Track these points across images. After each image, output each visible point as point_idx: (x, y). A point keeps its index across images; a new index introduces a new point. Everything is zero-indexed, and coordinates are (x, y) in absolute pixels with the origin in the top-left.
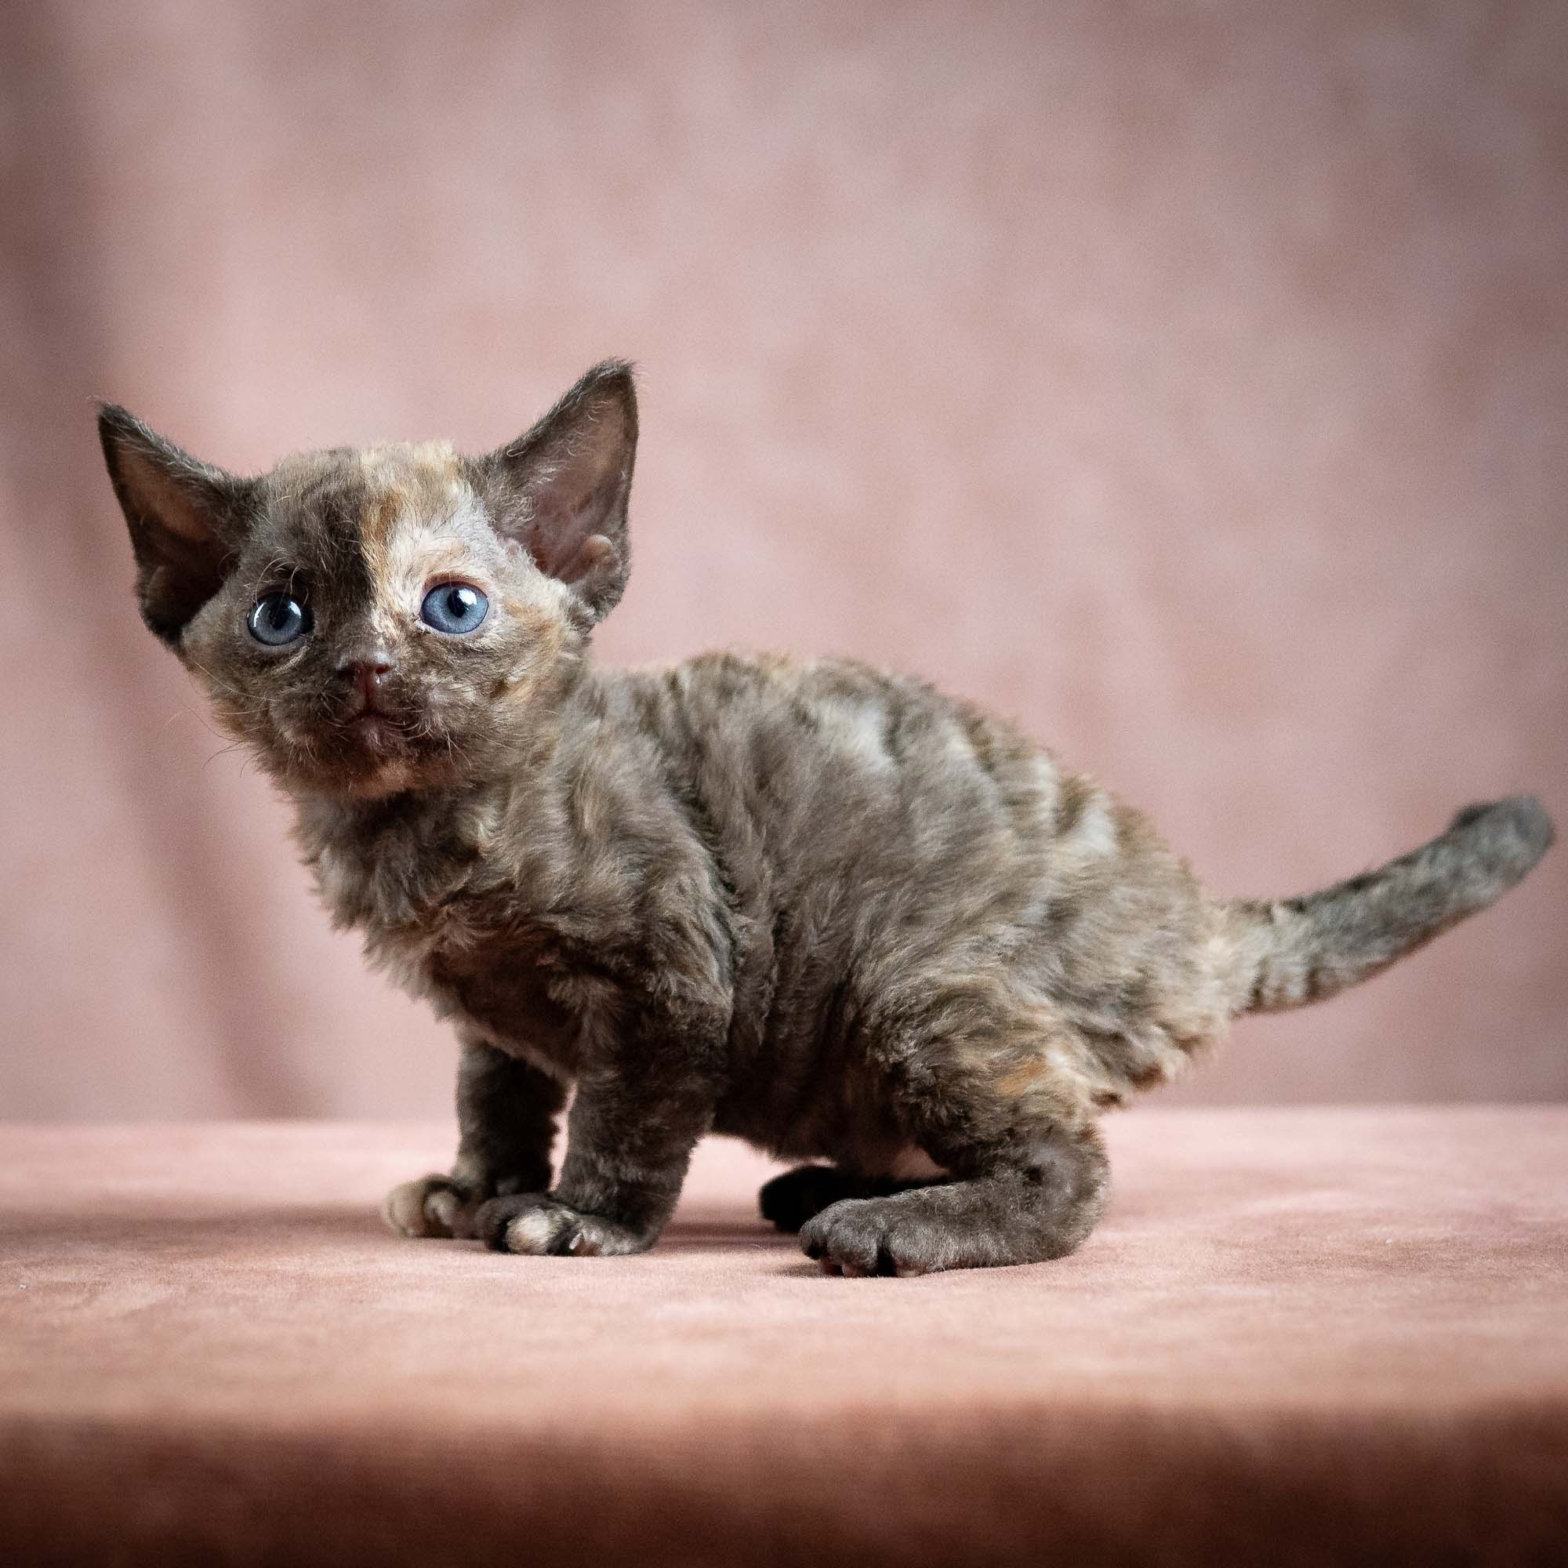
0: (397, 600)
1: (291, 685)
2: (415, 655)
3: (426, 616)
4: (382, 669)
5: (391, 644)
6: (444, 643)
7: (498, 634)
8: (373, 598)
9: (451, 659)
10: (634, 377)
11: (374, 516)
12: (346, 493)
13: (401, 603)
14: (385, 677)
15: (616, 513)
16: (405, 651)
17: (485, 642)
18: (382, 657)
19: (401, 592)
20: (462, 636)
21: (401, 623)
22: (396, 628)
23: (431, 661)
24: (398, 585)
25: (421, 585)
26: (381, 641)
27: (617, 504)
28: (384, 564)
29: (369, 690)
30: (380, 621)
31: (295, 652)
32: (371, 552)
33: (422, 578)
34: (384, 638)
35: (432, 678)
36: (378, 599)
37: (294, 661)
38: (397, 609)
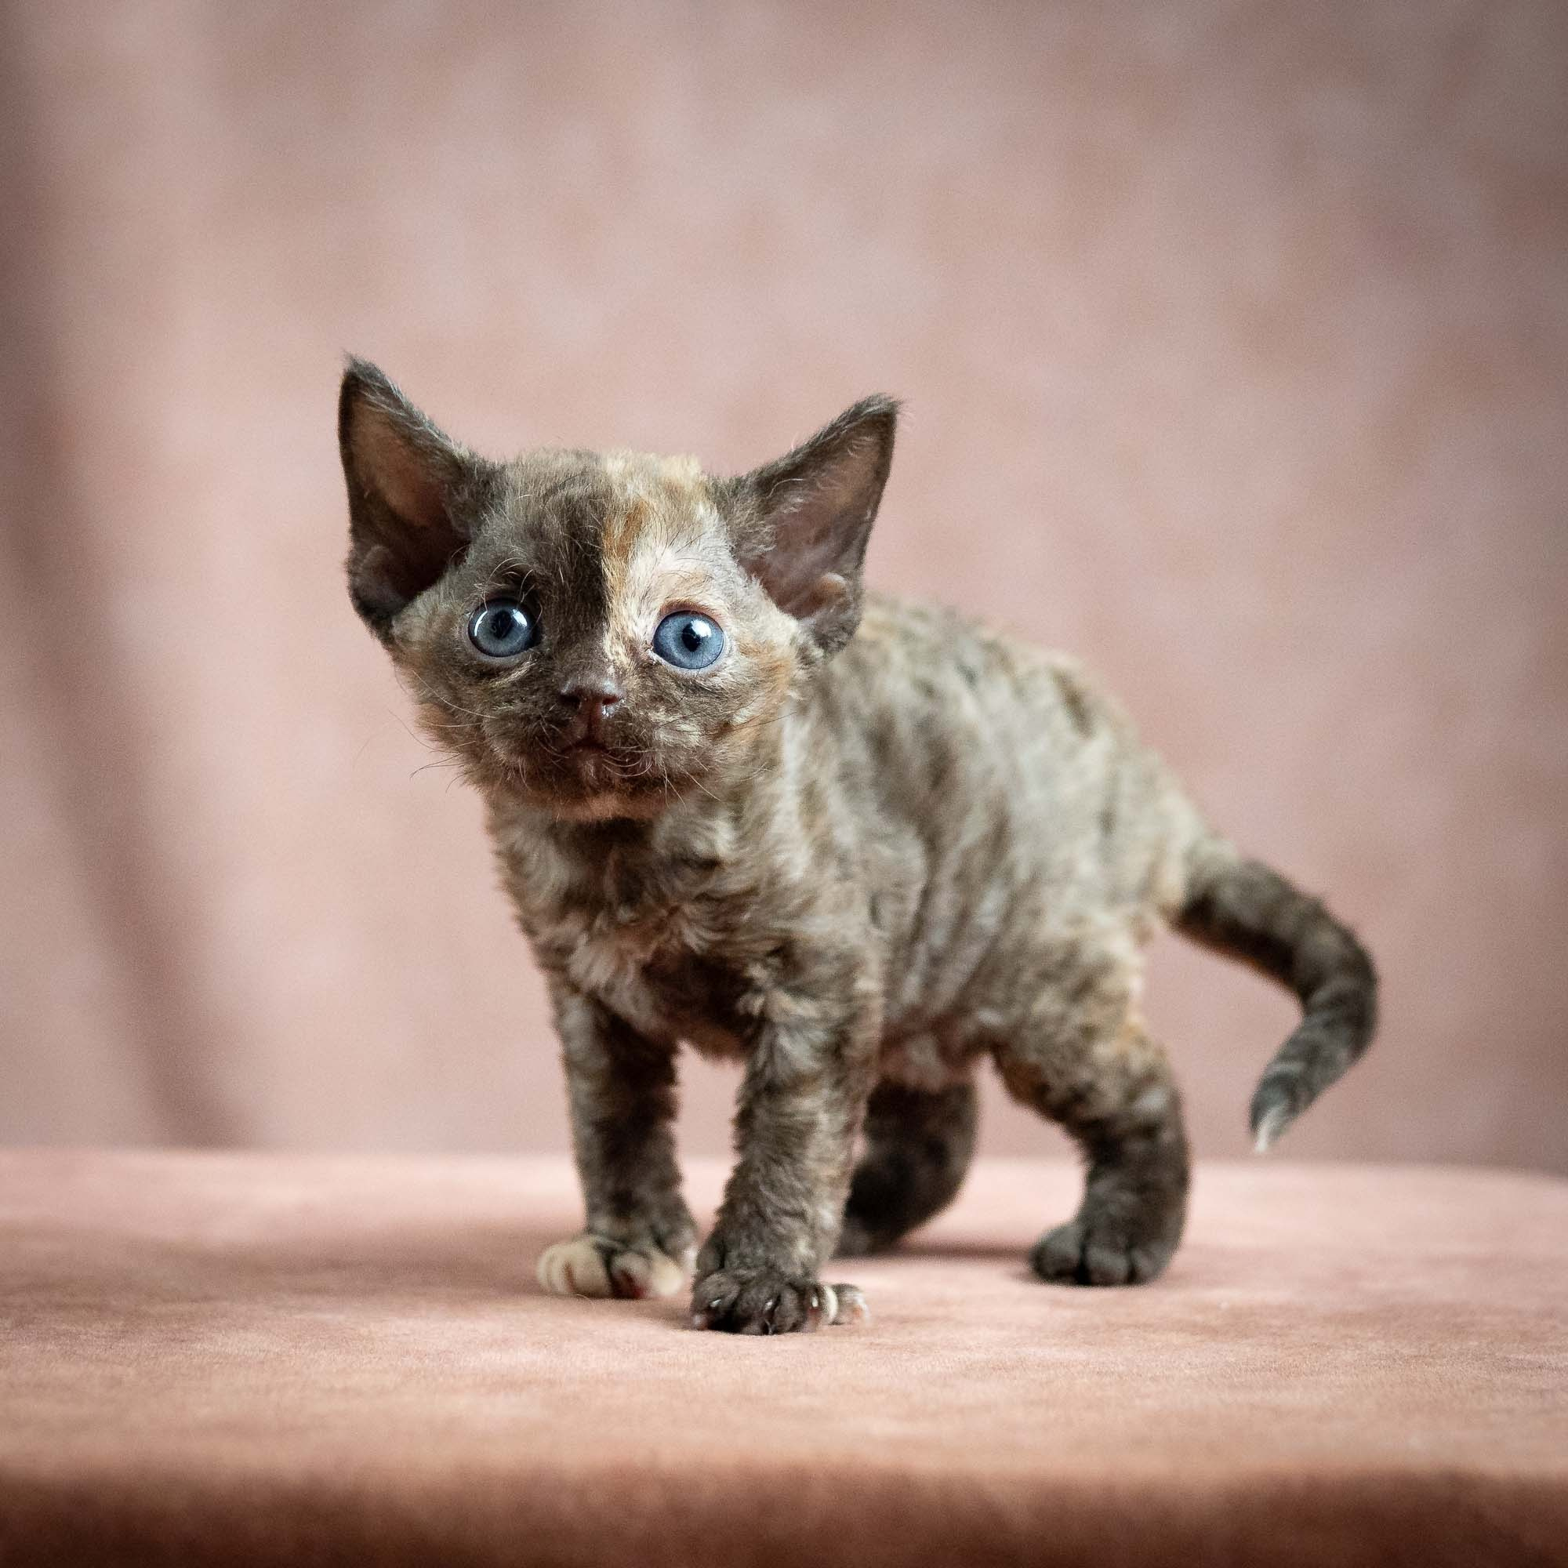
0: (631, 625)
1: (510, 702)
2: (644, 687)
3: (658, 646)
4: (610, 700)
5: (621, 675)
6: (676, 678)
7: (731, 674)
8: (606, 620)
9: (678, 694)
10: (898, 417)
11: (617, 528)
12: (592, 498)
13: (635, 629)
14: (612, 708)
15: (853, 552)
16: (633, 682)
17: (717, 681)
18: (609, 686)
19: (635, 617)
20: (694, 672)
21: (632, 649)
22: (627, 655)
23: (659, 698)
24: (634, 611)
25: (657, 611)
26: (611, 670)
27: (856, 543)
28: (622, 582)
29: (593, 720)
30: (612, 648)
31: (519, 665)
32: (610, 568)
33: (658, 603)
34: (616, 667)
35: (660, 716)
36: (612, 621)
37: (516, 675)
38: (630, 634)
